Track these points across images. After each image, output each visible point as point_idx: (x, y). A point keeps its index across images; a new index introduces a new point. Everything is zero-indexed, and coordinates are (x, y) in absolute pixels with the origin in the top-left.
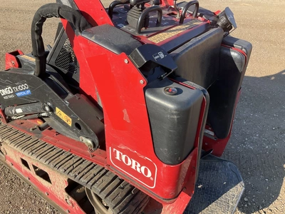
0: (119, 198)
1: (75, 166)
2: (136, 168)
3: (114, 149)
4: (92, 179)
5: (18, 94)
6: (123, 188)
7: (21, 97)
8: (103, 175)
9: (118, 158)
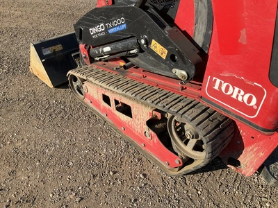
0: (209, 128)
1: (161, 99)
2: (238, 96)
3: (214, 78)
4: (181, 109)
5: (111, 31)
6: (212, 121)
7: (113, 33)
8: (191, 108)
9: (216, 87)
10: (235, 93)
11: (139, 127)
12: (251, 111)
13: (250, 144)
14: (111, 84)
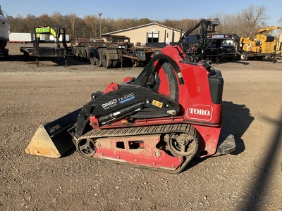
2: (202, 113)
3: (190, 109)
5: (122, 102)
9: (192, 112)
10: (200, 112)
12: (208, 117)
13: (207, 140)
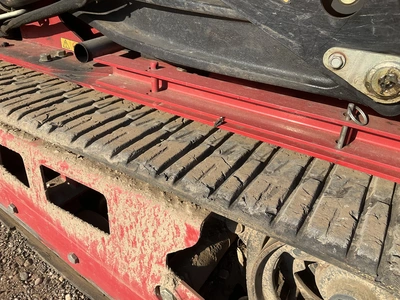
11: (134, 264)
14: (27, 110)
